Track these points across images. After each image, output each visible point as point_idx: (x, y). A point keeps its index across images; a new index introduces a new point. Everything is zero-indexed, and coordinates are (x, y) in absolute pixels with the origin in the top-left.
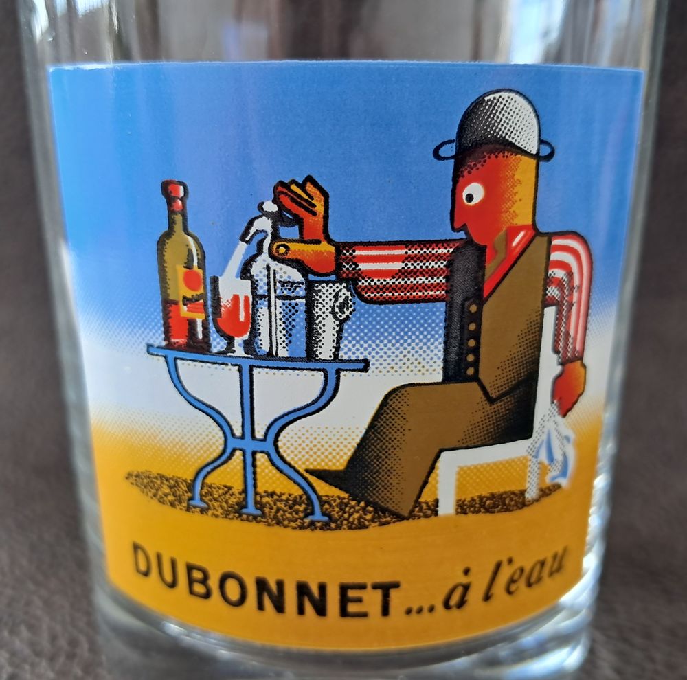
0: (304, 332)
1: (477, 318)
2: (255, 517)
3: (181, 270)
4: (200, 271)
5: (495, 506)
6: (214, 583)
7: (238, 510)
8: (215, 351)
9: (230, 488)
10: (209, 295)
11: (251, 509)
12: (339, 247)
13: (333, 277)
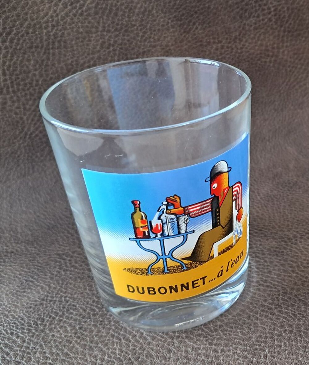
0: (177, 228)
1: (219, 212)
2: (168, 273)
3: (140, 220)
4: (146, 220)
5: (227, 250)
6: (157, 290)
7: (163, 272)
8: (152, 237)
9: (159, 268)
10: (149, 225)
11: (166, 271)
12: (184, 208)
13: (184, 215)
